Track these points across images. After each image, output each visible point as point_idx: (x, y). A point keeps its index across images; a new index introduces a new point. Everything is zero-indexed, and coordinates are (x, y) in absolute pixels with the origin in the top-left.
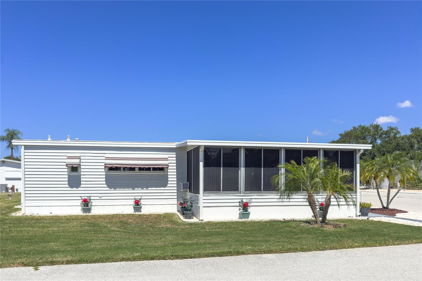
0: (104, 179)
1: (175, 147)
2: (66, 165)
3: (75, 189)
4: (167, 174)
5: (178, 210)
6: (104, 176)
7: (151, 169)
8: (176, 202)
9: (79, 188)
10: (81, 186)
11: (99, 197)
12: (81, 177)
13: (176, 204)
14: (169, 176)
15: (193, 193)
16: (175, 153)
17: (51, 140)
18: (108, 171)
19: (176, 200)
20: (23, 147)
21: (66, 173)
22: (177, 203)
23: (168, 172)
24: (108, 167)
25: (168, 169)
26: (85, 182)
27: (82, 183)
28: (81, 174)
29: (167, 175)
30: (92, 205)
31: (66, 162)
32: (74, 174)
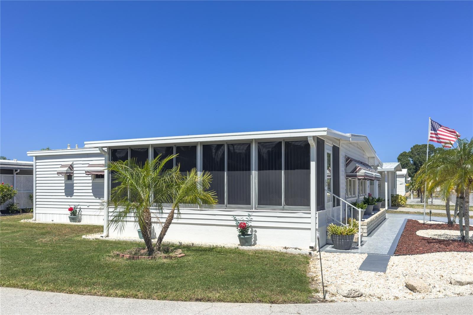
0: (91, 188)
2: (57, 173)
3: (69, 197)
6: (91, 185)
9: (73, 197)
10: (74, 195)
11: (87, 206)
12: (73, 185)
17: (78, 148)
18: (95, 178)
20: (34, 157)
21: (63, 182)
24: (94, 174)
26: (76, 190)
27: (75, 191)
28: (74, 182)
30: (82, 214)
31: (57, 171)
32: (69, 182)
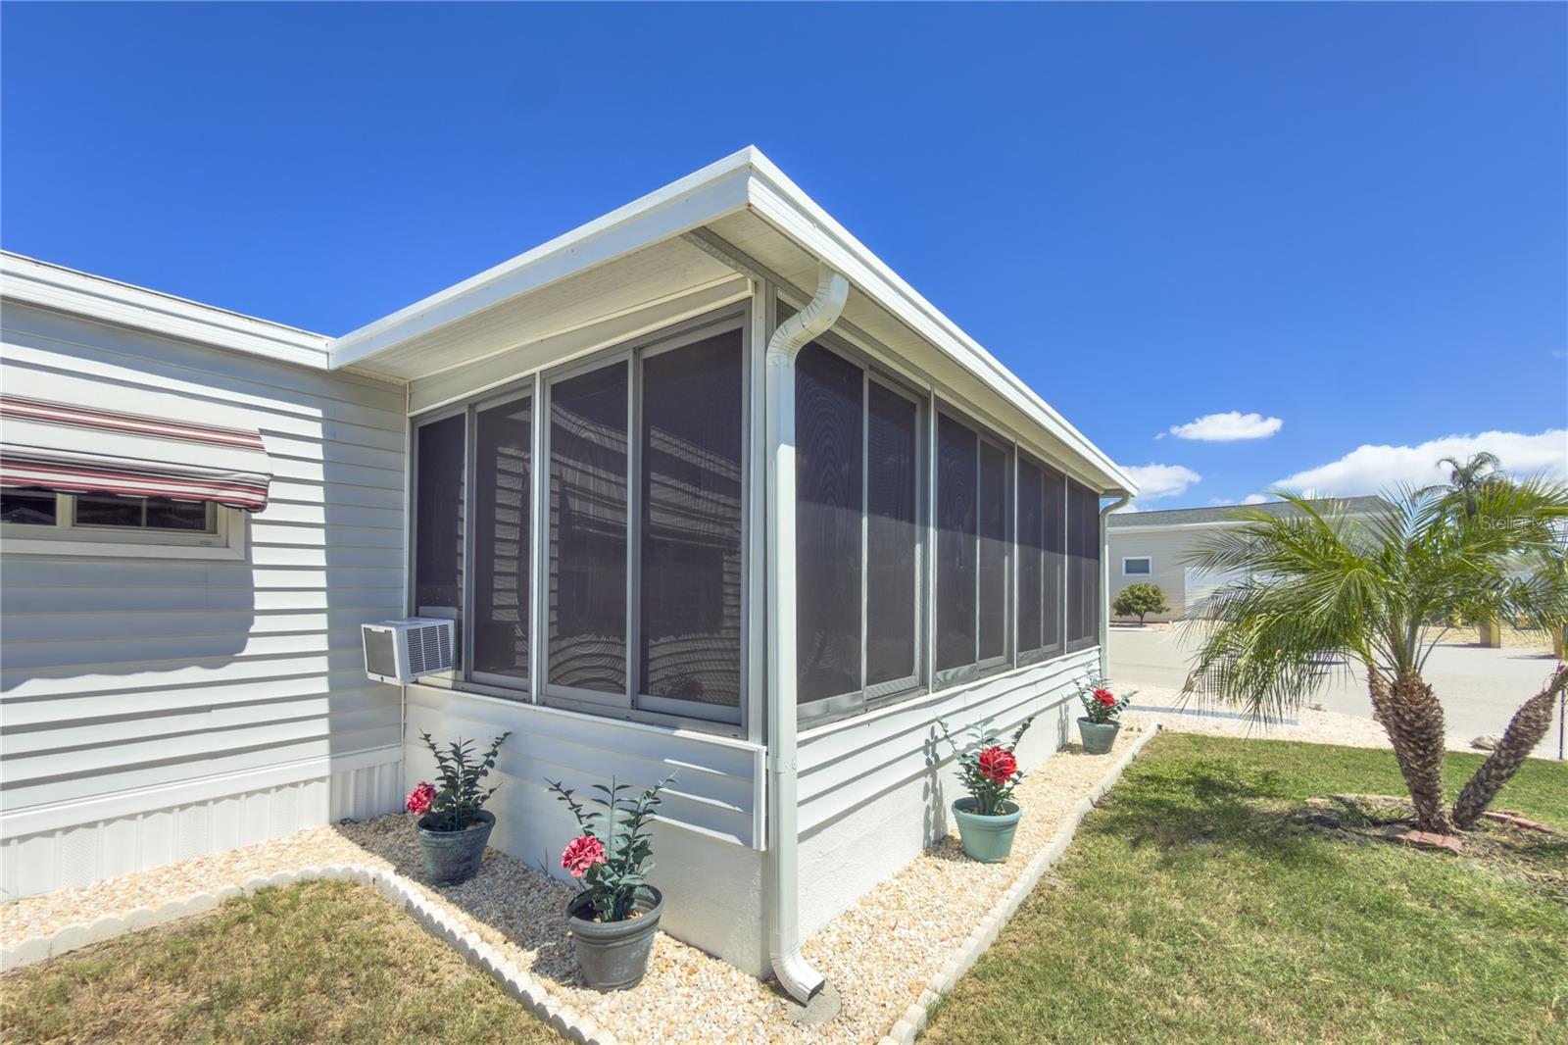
1: (320, 362)
4: (241, 557)
5: (339, 818)
7: (65, 506)
8: (326, 760)
13: (321, 779)
14: (260, 578)
15: (537, 704)
16: (318, 413)
19: (324, 746)
22: (333, 767)
23: (249, 544)
25: (249, 522)
29: (246, 565)
